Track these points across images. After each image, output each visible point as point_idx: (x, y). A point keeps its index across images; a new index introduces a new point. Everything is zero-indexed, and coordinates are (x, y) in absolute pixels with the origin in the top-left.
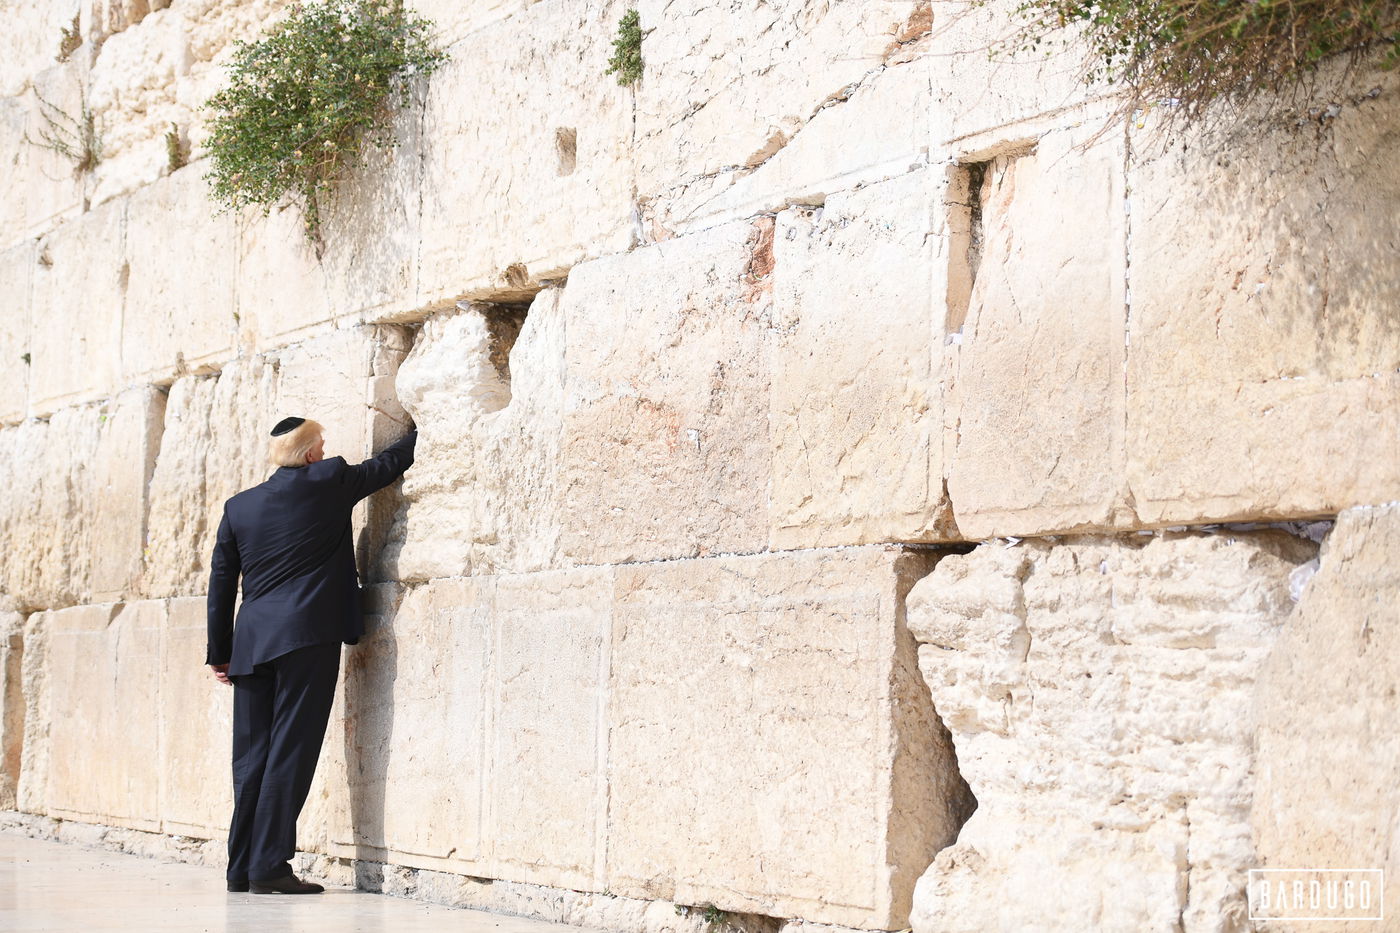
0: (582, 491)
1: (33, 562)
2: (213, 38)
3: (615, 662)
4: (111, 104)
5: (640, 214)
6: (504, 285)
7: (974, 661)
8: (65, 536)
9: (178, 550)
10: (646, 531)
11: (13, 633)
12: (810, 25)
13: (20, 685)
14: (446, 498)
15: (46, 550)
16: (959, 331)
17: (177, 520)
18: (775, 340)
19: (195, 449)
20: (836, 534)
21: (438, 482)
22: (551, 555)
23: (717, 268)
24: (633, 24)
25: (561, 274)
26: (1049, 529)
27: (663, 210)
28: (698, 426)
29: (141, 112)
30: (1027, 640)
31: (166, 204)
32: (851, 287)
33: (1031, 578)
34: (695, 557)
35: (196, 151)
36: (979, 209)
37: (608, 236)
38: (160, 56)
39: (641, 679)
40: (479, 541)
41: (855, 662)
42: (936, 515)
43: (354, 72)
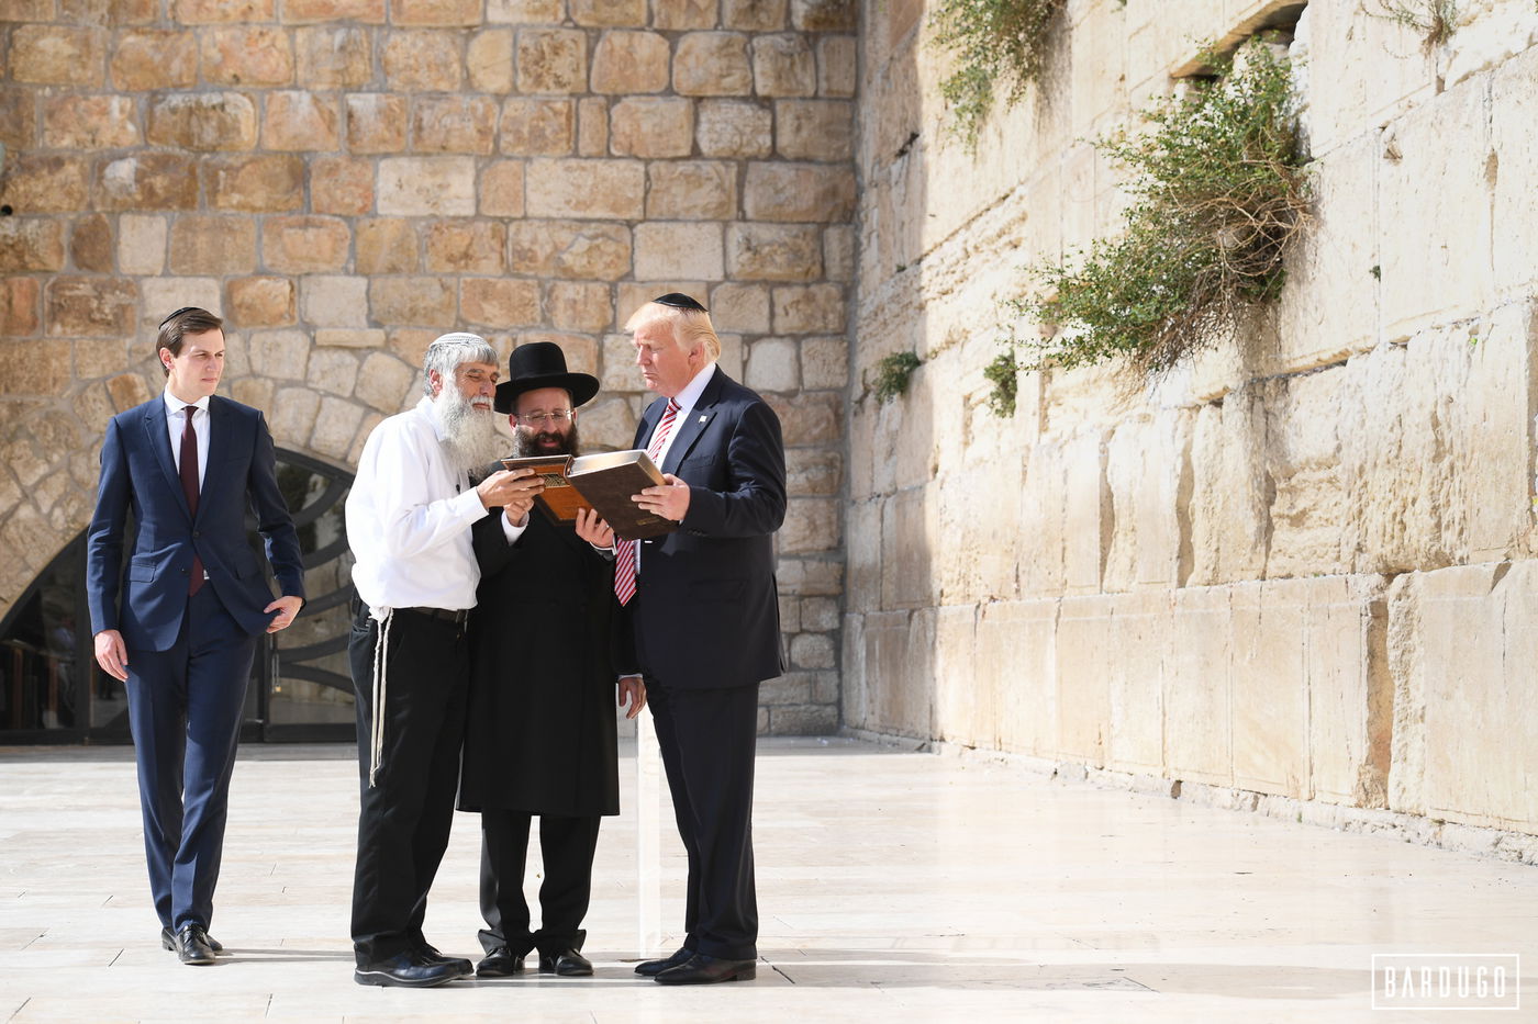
1: (1395, 515)
8: (1433, 483)
11: (1375, 599)
13: (1385, 660)
15: (1410, 500)
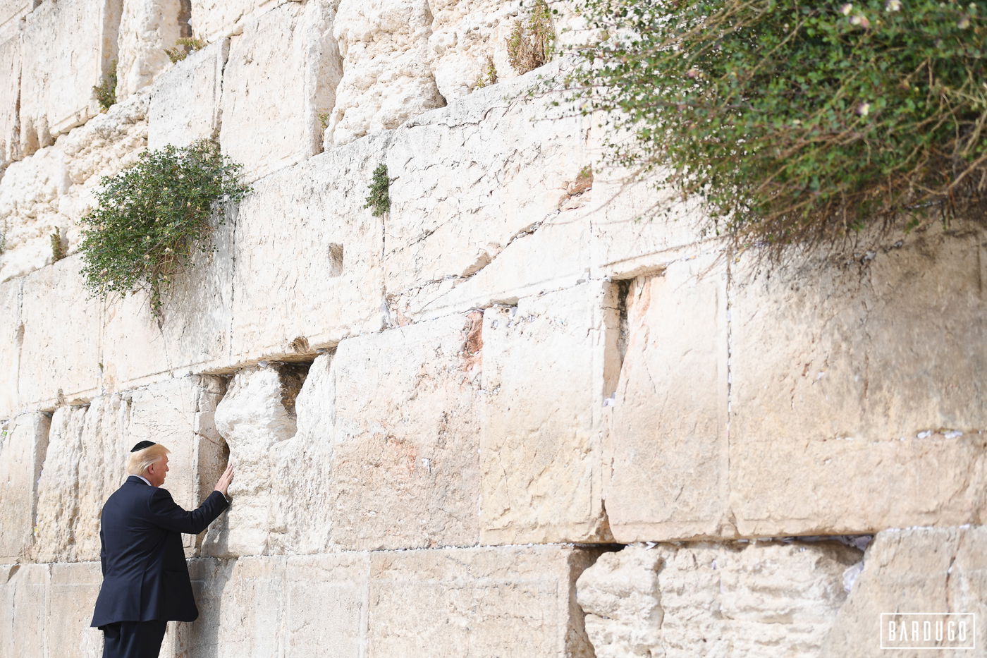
0: (347, 498)
2: (85, 169)
3: (372, 621)
4: (11, 211)
5: (388, 306)
6: (292, 351)
7: (624, 628)
9: (58, 529)
10: (392, 528)
12: (507, 180)
14: (250, 499)
16: (612, 396)
17: (58, 507)
18: (484, 398)
19: (71, 458)
20: (527, 535)
21: (245, 488)
22: (325, 542)
23: (442, 347)
24: (383, 174)
25: (332, 346)
26: (676, 537)
27: (405, 305)
28: (430, 456)
29: (33, 218)
30: (661, 614)
31: (51, 284)
32: (537, 364)
33: (664, 571)
34: (427, 548)
35: (72, 248)
36: (625, 311)
37: (366, 320)
38: (47, 180)
39: (390, 633)
40: (273, 530)
41: (541, 626)
42: (597, 525)
43: (187, 200)
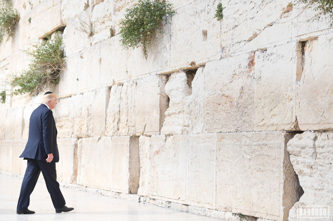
0: (209, 115)
1: (80, 127)
2: (120, 6)
3: (218, 156)
4: (96, 21)
5: (222, 51)
6: (190, 66)
7: (303, 159)
8: (87, 121)
9: (114, 125)
10: (224, 125)
11: (75, 143)
12: (263, 8)
13: (77, 155)
14: (177, 116)
15: (83, 124)
16: (299, 81)
17: (113, 118)
18: (255, 82)
19: (117, 102)
20: (270, 128)
21: (175, 112)
22: (202, 130)
23: (241, 65)
24: (220, 6)
25: (204, 64)
26: (321, 129)
27: (228, 50)
28: (237, 101)
29: (104, 23)
30: (316, 155)
31: (110, 45)
32: (273, 70)
33: (317, 140)
34: (236, 132)
35: (117, 33)
36: (304, 52)
37: (215, 56)
38: (108, 10)
39: (224, 160)
40: (185, 126)
41: (275, 158)
42: (294, 124)
43: (154, 16)
